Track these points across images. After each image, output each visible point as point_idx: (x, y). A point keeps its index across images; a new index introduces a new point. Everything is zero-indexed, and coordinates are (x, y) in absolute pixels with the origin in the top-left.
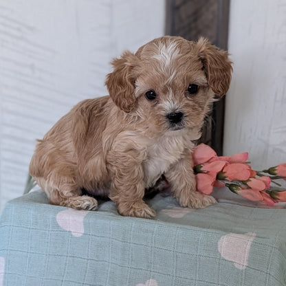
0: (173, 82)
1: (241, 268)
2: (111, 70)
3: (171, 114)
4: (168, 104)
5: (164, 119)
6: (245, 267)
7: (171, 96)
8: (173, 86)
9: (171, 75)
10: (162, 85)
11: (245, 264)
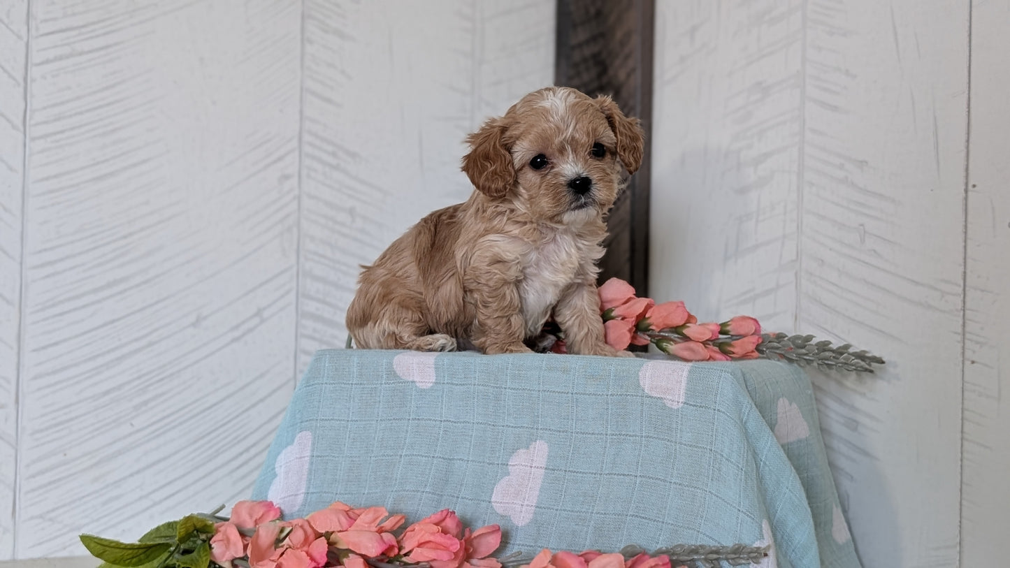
0: (573, 138)
1: (675, 406)
2: (467, 150)
3: (576, 180)
4: (570, 168)
5: (565, 188)
6: (681, 405)
7: (571, 157)
8: (573, 142)
9: (568, 126)
10: (557, 141)
11: (681, 401)
